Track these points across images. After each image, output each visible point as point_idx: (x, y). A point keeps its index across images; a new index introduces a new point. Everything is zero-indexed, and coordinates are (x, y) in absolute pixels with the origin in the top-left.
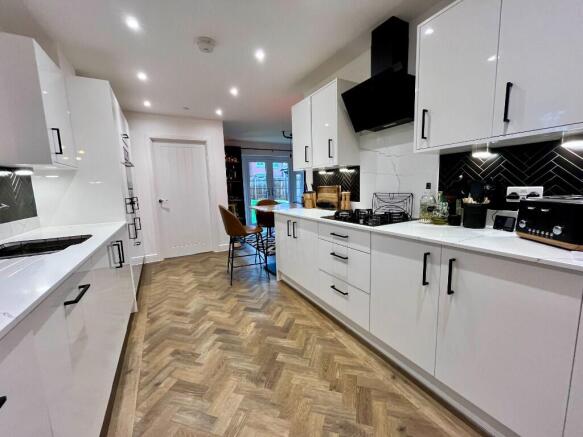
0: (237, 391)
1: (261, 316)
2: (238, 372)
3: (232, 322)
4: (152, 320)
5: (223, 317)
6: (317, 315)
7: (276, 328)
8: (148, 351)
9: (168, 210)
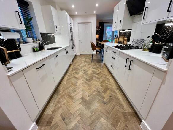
0: (83, 80)
1: (94, 70)
2: (84, 78)
3: (88, 69)
4: (74, 66)
5: (87, 68)
6: (108, 72)
7: (96, 73)
8: (71, 71)
9: (81, 42)
